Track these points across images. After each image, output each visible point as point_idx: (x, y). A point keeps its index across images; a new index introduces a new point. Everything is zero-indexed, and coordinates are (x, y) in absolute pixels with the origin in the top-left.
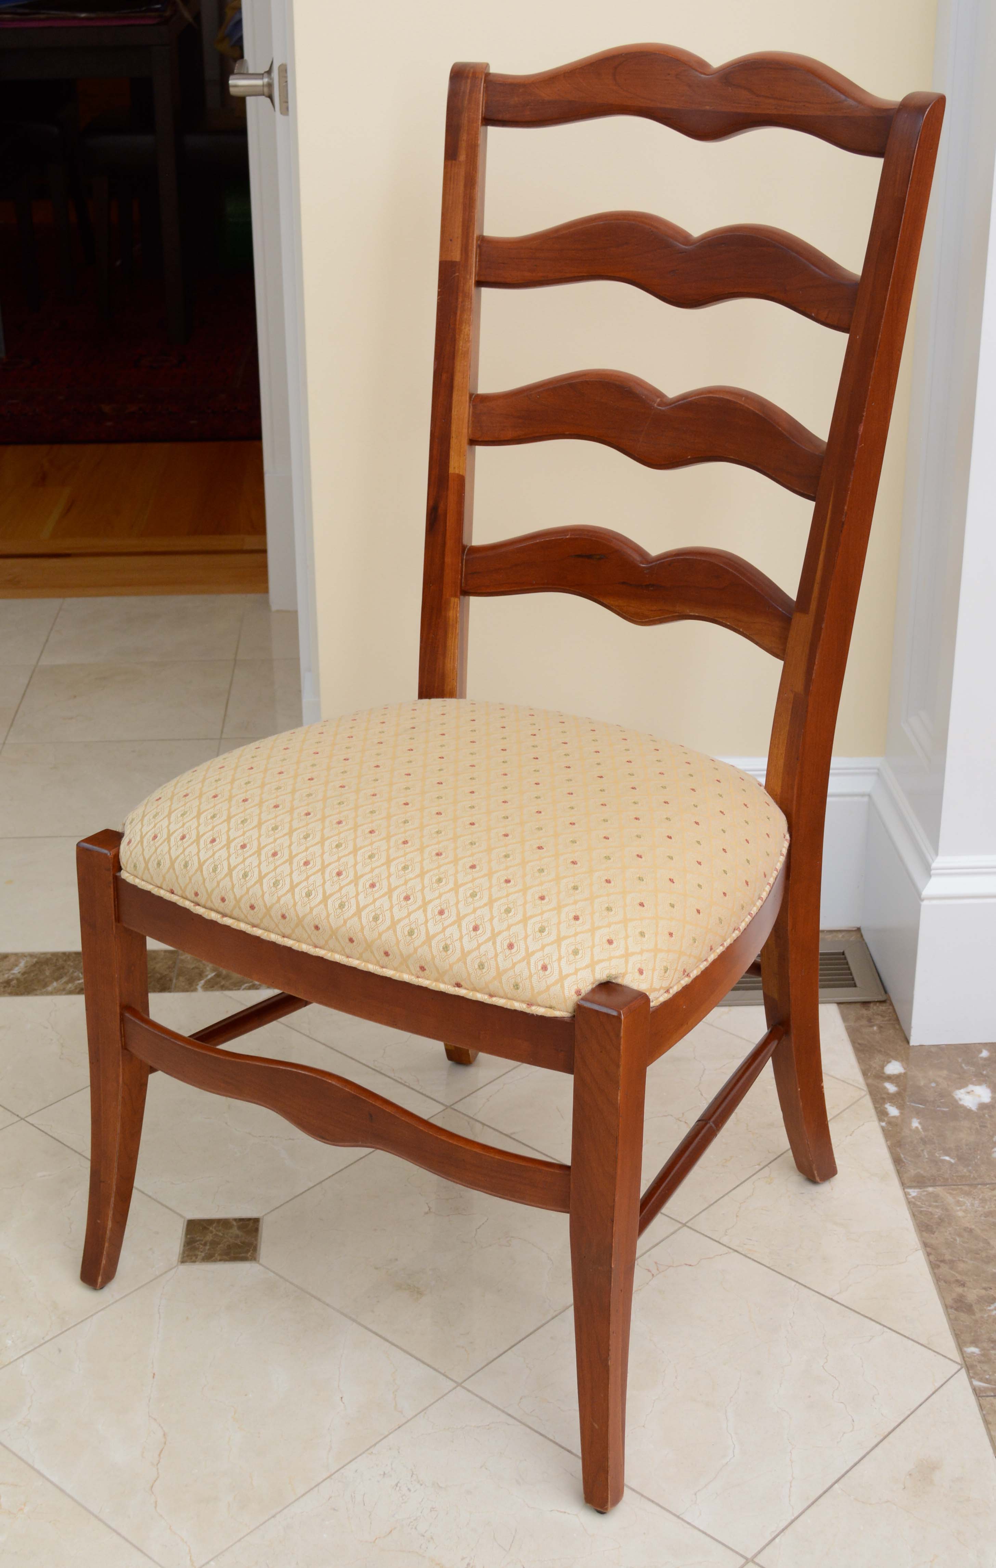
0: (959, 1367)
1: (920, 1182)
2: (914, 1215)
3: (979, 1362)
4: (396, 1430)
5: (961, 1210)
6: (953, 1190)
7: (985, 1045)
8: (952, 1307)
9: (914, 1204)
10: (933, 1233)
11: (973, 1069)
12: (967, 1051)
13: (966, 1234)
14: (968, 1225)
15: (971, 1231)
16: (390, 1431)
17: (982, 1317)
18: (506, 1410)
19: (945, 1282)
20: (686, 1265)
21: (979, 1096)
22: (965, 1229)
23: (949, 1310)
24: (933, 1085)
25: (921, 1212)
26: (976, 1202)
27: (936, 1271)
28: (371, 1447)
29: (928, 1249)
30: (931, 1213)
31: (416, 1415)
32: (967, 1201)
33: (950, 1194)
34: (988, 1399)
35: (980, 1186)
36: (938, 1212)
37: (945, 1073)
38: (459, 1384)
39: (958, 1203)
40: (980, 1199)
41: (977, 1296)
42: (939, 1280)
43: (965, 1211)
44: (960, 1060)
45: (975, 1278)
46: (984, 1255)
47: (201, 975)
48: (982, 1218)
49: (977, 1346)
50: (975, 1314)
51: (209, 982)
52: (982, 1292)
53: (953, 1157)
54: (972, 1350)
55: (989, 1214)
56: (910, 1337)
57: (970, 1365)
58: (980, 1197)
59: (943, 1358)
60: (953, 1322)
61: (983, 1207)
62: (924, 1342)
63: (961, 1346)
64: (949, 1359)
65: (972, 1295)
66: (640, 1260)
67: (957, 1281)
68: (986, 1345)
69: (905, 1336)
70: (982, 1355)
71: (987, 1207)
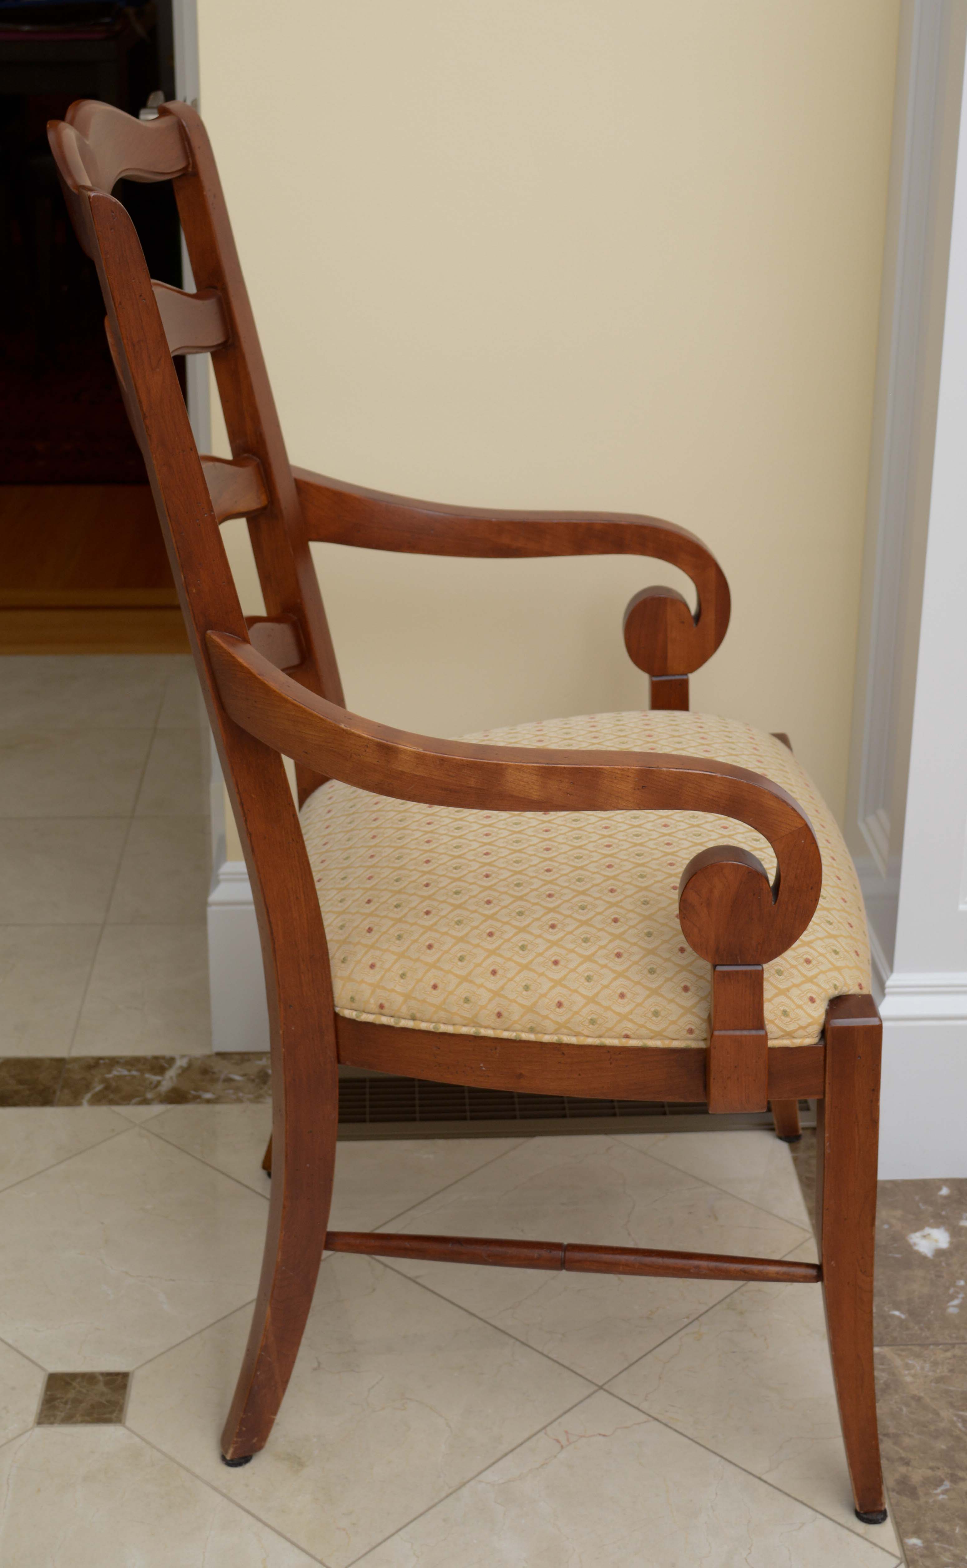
0: (899, 1562)
3: (922, 1556)
5: (909, 1374)
6: (902, 1350)
7: (946, 1182)
8: (894, 1490)
11: (930, 1209)
12: (926, 1187)
13: (913, 1404)
14: (916, 1392)
15: (918, 1399)
17: (927, 1502)
20: (600, 1435)
21: (936, 1241)
22: (913, 1397)
24: (887, 1227)
26: (927, 1365)
32: (917, 1364)
33: (899, 1355)
35: (932, 1347)
36: (884, 1376)
37: (899, 1213)
39: (907, 1366)
40: (933, 1362)
41: (923, 1476)
43: (914, 1376)
44: (917, 1198)
45: (922, 1455)
46: (932, 1428)
47: (88, 1087)
48: (933, 1384)
49: (919, 1538)
50: (918, 1499)
51: (96, 1094)
52: (930, 1473)
53: (902, 1312)
54: (914, 1541)
55: (940, 1380)
56: (846, 1525)
57: (910, 1561)
58: (932, 1359)
59: (880, 1550)
60: (894, 1508)
61: (935, 1371)
62: (860, 1532)
63: (901, 1537)
64: (888, 1552)
65: (917, 1476)
66: (548, 1429)
67: (901, 1459)
68: (930, 1536)
69: (839, 1524)
70: (925, 1548)
71: (939, 1371)
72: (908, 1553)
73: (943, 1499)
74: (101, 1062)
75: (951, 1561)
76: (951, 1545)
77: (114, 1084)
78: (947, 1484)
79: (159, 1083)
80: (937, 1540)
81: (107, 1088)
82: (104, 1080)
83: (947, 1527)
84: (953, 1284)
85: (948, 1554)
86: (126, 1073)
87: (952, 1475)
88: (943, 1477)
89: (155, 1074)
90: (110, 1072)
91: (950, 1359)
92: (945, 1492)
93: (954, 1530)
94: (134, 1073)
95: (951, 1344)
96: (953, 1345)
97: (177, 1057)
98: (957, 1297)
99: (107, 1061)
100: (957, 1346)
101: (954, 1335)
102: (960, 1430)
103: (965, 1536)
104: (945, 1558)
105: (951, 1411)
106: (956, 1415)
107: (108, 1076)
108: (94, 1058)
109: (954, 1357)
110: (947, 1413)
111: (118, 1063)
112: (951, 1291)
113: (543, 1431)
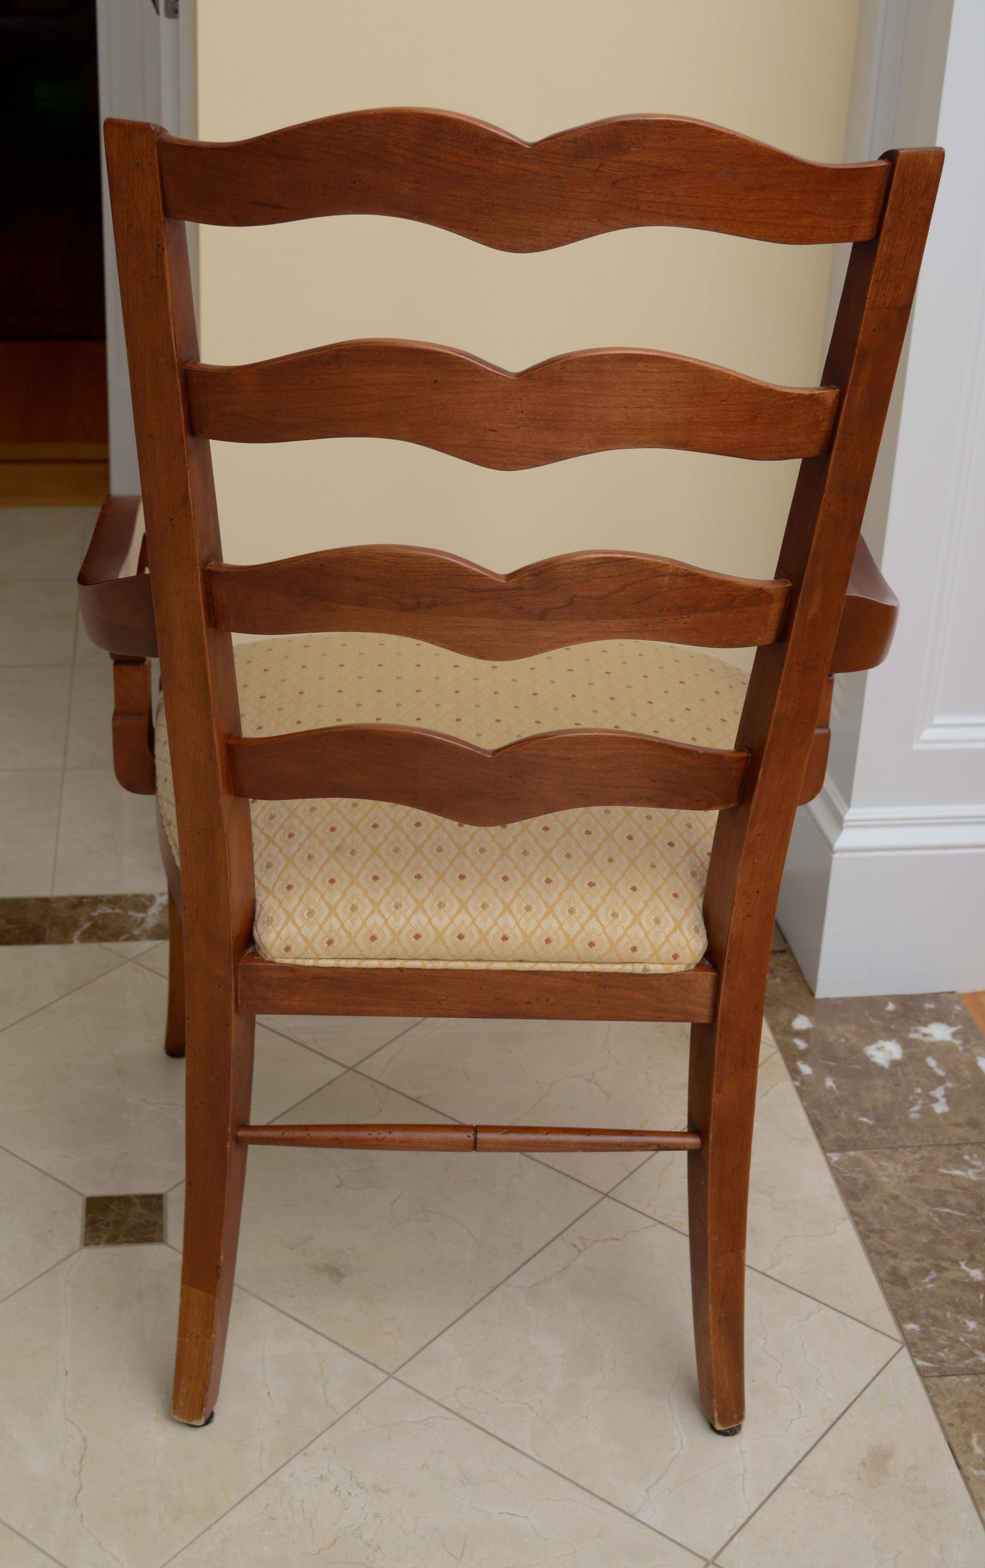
0: (901, 1345)
1: (841, 1146)
2: (838, 1182)
3: (921, 1339)
4: (329, 1427)
5: (884, 1175)
6: (875, 1153)
7: (891, 998)
8: (886, 1281)
9: (837, 1170)
10: (860, 1200)
11: (881, 1023)
12: (873, 1003)
13: (891, 1202)
14: (893, 1191)
15: (897, 1198)
16: (324, 1429)
17: (918, 1291)
18: (442, 1402)
19: (877, 1253)
21: (890, 1053)
22: (891, 1196)
23: (884, 1284)
24: (843, 1040)
25: (845, 1178)
26: (899, 1166)
27: (867, 1241)
28: (305, 1448)
29: (856, 1218)
30: (855, 1179)
31: (348, 1411)
32: (890, 1166)
33: (873, 1158)
34: (933, 1379)
35: (901, 1150)
36: (862, 1178)
37: (853, 1028)
38: (391, 1376)
39: (881, 1168)
40: (903, 1164)
41: (911, 1268)
42: (869, 1250)
43: (889, 1176)
44: (867, 1013)
45: (907, 1248)
46: (912, 1223)
47: (76, 925)
48: (907, 1184)
49: (916, 1323)
50: (909, 1288)
51: (84, 932)
52: (916, 1264)
53: (869, 1119)
54: (911, 1326)
55: (912, 1179)
56: (848, 1314)
57: (910, 1344)
58: (903, 1161)
59: (883, 1336)
60: (889, 1297)
61: (906, 1172)
62: (863, 1319)
63: (899, 1323)
64: (889, 1337)
65: (905, 1267)
66: (564, 1234)
67: (889, 1252)
68: (924, 1321)
69: (842, 1313)
70: (922, 1332)
71: (910, 1171)
72: (907, 1337)
73: (932, 1287)
74: (85, 901)
75: (947, 1343)
76: (945, 1328)
77: (100, 922)
78: (933, 1274)
79: (143, 920)
80: (933, 1325)
81: (94, 926)
82: (90, 919)
83: (939, 1313)
84: (911, 1092)
85: (943, 1337)
86: (110, 911)
87: (937, 1265)
88: (928, 1267)
89: (139, 911)
90: (94, 910)
91: (919, 1160)
92: (933, 1281)
93: (946, 1315)
94: (118, 911)
95: (918, 1147)
96: (920, 1148)
97: (157, 895)
98: (916, 1104)
99: (90, 900)
100: (923, 1148)
101: (919, 1138)
102: (938, 1225)
103: (957, 1321)
104: (942, 1341)
105: (927, 1207)
106: (932, 1211)
107: (93, 914)
108: (76, 897)
109: (922, 1158)
110: (923, 1210)
111: (101, 901)
112: (911, 1098)
113: (560, 1238)
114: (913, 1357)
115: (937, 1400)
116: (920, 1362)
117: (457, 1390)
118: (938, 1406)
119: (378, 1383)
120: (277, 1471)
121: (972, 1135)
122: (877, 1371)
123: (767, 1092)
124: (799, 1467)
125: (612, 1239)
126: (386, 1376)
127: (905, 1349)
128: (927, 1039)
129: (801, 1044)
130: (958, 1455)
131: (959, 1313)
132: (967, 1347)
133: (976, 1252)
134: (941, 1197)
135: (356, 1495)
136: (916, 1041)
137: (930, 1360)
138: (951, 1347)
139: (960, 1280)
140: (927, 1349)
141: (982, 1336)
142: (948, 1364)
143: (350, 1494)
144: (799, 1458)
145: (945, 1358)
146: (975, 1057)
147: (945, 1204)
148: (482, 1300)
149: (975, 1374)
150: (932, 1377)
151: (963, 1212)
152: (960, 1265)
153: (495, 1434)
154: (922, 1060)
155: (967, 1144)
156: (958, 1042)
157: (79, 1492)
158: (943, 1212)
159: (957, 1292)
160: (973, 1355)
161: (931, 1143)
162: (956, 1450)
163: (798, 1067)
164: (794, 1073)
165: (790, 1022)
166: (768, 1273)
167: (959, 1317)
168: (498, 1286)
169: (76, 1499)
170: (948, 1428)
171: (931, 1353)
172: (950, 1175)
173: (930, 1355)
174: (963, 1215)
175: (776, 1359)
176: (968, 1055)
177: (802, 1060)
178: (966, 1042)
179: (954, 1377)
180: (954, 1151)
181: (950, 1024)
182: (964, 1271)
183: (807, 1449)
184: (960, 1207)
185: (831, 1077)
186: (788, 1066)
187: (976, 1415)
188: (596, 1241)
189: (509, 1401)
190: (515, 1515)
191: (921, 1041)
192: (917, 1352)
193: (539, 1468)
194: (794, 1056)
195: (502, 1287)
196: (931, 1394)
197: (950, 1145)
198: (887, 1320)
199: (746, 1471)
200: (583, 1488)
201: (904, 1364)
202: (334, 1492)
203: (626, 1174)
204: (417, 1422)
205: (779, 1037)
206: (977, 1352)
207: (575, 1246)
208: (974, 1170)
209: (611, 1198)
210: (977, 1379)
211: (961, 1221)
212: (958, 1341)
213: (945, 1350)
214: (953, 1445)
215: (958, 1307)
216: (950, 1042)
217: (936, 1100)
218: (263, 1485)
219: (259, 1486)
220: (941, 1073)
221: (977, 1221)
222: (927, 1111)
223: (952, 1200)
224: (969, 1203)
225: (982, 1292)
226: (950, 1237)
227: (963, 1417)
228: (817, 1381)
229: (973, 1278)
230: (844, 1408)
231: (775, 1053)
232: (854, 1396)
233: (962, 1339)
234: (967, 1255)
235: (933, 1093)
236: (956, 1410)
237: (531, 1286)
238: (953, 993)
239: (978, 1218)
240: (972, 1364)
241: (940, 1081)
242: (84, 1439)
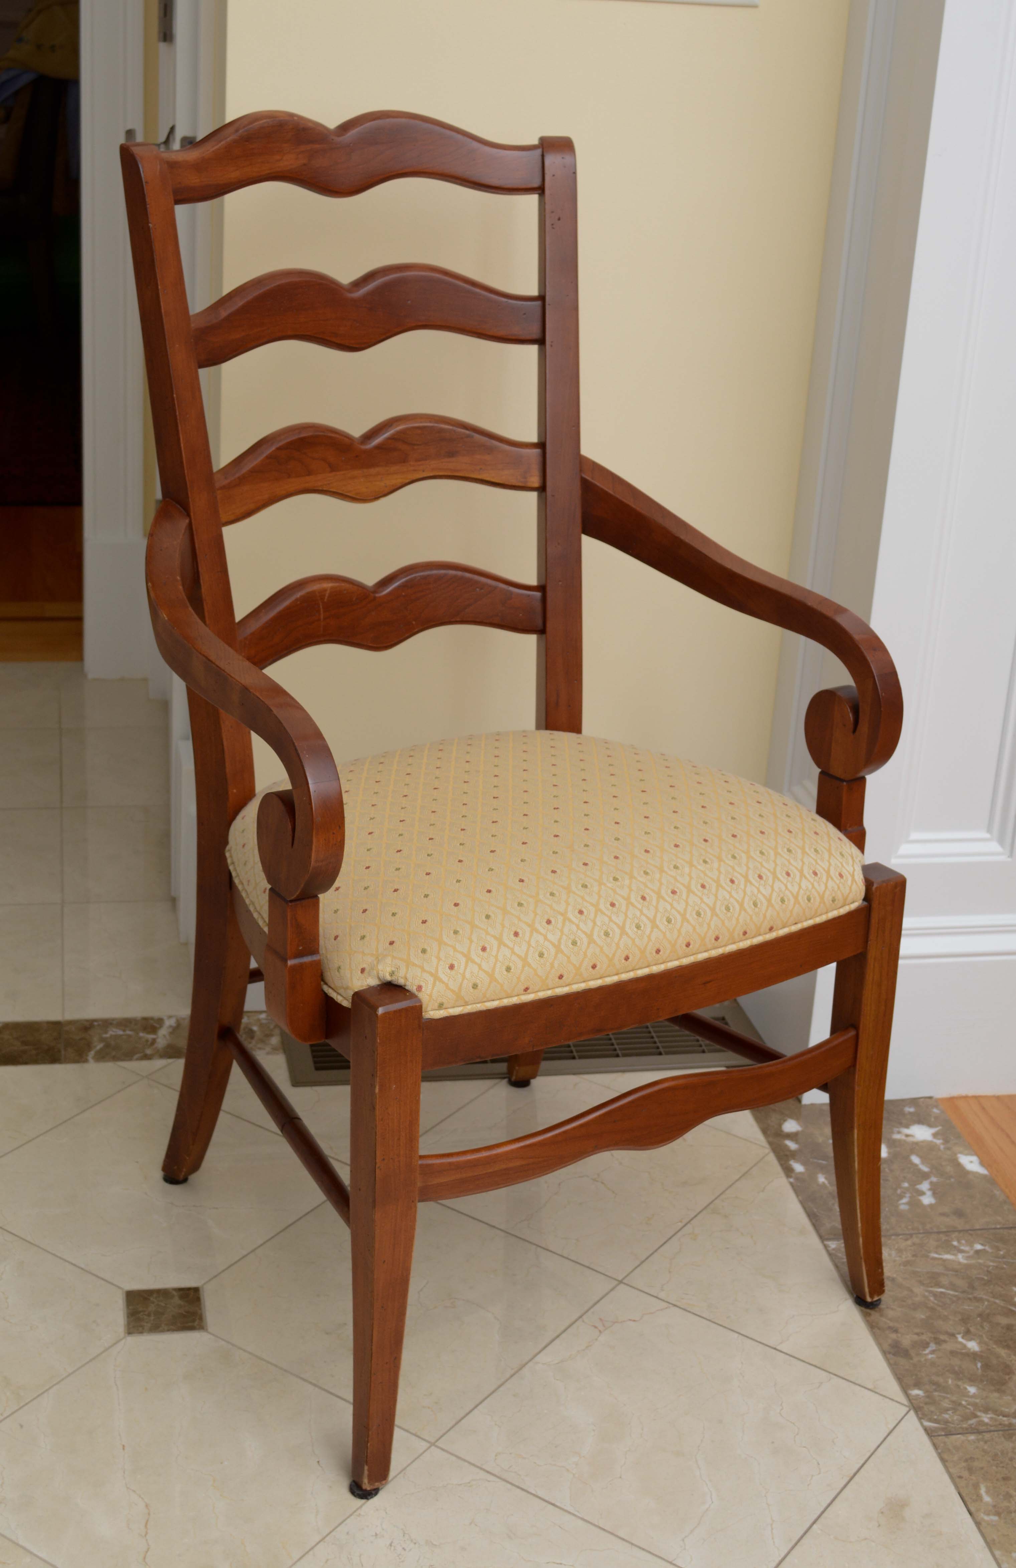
0: (907, 1409)
1: (837, 1235)
2: (837, 1267)
3: (926, 1404)
8: (890, 1353)
9: (839, 1255)
17: (918, 1361)
18: (482, 1467)
19: (882, 1329)
23: (888, 1356)
25: (844, 1263)
26: (893, 1252)
27: (868, 1319)
28: (357, 1509)
34: (940, 1438)
35: (893, 1237)
38: (432, 1444)
40: (897, 1250)
41: (911, 1341)
42: (873, 1327)
45: (906, 1324)
46: (910, 1302)
47: (89, 1046)
48: (902, 1267)
49: (920, 1389)
50: (911, 1359)
51: (99, 1053)
52: (916, 1338)
54: (916, 1392)
55: (907, 1263)
56: (857, 1382)
57: (916, 1407)
58: (896, 1247)
59: (890, 1401)
60: (893, 1367)
61: (900, 1257)
62: (870, 1387)
63: (905, 1389)
64: (897, 1402)
65: (906, 1340)
66: (584, 1317)
67: (890, 1328)
68: (927, 1387)
69: (851, 1382)
70: (928, 1397)
71: (904, 1256)
72: (913, 1401)
73: (932, 1358)
74: (96, 1023)
75: (950, 1406)
76: (947, 1393)
77: (112, 1043)
78: (933, 1346)
79: (154, 1041)
80: (935, 1390)
81: (107, 1046)
82: (102, 1040)
83: (940, 1380)
84: (899, 1186)
85: (946, 1401)
86: (121, 1033)
87: (935, 1339)
88: (928, 1340)
89: (149, 1033)
90: (106, 1033)
91: (911, 1246)
92: (933, 1352)
93: (947, 1382)
94: (128, 1032)
95: (909, 1234)
96: (911, 1235)
97: (165, 1018)
98: (905, 1197)
99: (100, 1023)
100: (914, 1236)
101: (910, 1227)
102: (934, 1303)
103: (958, 1386)
104: (946, 1404)
105: (922, 1287)
106: (927, 1291)
107: (104, 1036)
108: (87, 1021)
109: (914, 1244)
110: (919, 1290)
111: (111, 1024)
112: (899, 1191)
113: (581, 1319)
114: (920, 1419)
115: (945, 1456)
116: (927, 1424)
117: (496, 1456)
118: (947, 1461)
119: (421, 1451)
120: (333, 1530)
121: (959, 1223)
122: (888, 1432)
123: (764, 1188)
124: (822, 1517)
125: (630, 1320)
126: (428, 1445)
127: (912, 1413)
128: (910, 1139)
129: (792, 1145)
130: (968, 1503)
131: (960, 1379)
132: (969, 1409)
133: (971, 1326)
134: (934, 1279)
135: (410, 1550)
136: (900, 1141)
137: (936, 1421)
138: (955, 1410)
139: (959, 1351)
140: (932, 1412)
141: (982, 1399)
142: (953, 1424)
143: (404, 1549)
144: (822, 1509)
145: (950, 1419)
146: (956, 1154)
147: (938, 1285)
148: (512, 1376)
149: (979, 1432)
150: (939, 1436)
151: (957, 1291)
152: (957, 1338)
153: (536, 1494)
154: (907, 1158)
155: (954, 1231)
156: (938, 1142)
157: (147, 1552)
158: (937, 1292)
159: (956, 1362)
160: (976, 1416)
161: (921, 1231)
162: (966, 1499)
163: (791, 1165)
164: (788, 1171)
165: (780, 1125)
166: (778, 1348)
167: (960, 1383)
168: (527, 1363)
169: (145, 1558)
170: (957, 1480)
171: (937, 1415)
172: (941, 1259)
173: (935, 1417)
174: (956, 1293)
175: (794, 1424)
176: (949, 1152)
177: (794, 1159)
178: (946, 1141)
179: (959, 1436)
180: (943, 1237)
181: (930, 1126)
182: (961, 1343)
183: (828, 1501)
184: (953, 1286)
185: (823, 1174)
186: (782, 1165)
187: (982, 1468)
188: (614, 1323)
189: (546, 1464)
190: (561, 1564)
191: (905, 1141)
192: (923, 1414)
193: (580, 1522)
194: (786, 1155)
195: (530, 1364)
196: (939, 1451)
197: (939, 1233)
198: (892, 1387)
199: (773, 1521)
200: (623, 1539)
201: (912, 1426)
202: (390, 1547)
203: (638, 1263)
204: (461, 1484)
205: (771, 1139)
206: (979, 1414)
207: (595, 1327)
208: (963, 1254)
209: (625, 1284)
210: (980, 1437)
211: (955, 1299)
212: (960, 1404)
213: (950, 1412)
214: (964, 1495)
215: (958, 1374)
216: (931, 1142)
217: (922, 1193)
218: (322, 1543)
219: (317, 1544)
220: (925, 1169)
221: (970, 1299)
222: (915, 1203)
223: (944, 1281)
224: (960, 1283)
225: (979, 1361)
226: (946, 1313)
227: (970, 1470)
228: (833, 1442)
229: (969, 1349)
230: (860, 1465)
231: (768, 1153)
232: (868, 1454)
233: (964, 1403)
234: (963, 1328)
235: (918, 1187)
236: (964, 1464)
237: (558, 1363)
238: (930, 1098)
239: (970, 1296)
240: (975, 1424)
241: (925, 1176)
242: (147, 1506)
